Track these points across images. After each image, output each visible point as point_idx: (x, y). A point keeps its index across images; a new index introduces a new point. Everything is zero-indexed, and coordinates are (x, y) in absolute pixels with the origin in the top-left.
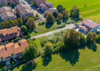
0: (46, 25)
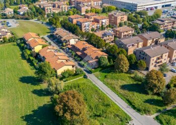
0: (137, 85)
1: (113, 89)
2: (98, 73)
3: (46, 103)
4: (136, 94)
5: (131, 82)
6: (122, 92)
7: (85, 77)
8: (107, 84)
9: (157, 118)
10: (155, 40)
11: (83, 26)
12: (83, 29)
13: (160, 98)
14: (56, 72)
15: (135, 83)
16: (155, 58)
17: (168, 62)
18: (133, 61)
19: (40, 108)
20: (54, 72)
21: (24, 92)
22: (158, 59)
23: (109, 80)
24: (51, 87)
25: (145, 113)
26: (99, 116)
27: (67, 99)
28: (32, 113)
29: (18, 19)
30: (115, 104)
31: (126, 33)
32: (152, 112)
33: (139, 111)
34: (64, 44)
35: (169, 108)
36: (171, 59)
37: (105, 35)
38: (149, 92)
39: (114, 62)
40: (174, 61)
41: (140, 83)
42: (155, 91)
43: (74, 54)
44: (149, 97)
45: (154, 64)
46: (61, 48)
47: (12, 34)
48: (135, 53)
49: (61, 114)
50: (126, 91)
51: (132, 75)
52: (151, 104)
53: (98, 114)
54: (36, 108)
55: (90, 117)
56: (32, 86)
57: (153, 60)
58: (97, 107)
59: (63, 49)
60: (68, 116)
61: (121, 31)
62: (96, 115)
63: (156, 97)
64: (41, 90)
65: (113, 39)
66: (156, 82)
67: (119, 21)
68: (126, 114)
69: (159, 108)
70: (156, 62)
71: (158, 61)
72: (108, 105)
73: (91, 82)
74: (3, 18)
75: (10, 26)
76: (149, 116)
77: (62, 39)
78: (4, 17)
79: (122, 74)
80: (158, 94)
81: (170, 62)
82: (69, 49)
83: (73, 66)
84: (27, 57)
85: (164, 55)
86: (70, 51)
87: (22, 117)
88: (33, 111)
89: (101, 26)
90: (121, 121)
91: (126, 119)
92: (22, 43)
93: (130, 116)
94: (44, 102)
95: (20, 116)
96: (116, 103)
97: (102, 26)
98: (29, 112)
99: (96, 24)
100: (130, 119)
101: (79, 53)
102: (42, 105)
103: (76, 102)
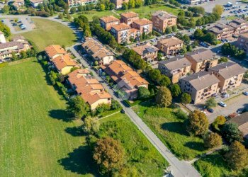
1: (153, 128)
2: (137, 106)
3: (82, 145)
4: (177, 135)
5: (173, 120)
6: (162, 132)
7: (122, 112)
8: (146, 122)
9: (195, 164)
10: (206, 61)
11: (119, 35)
12: (119, 38)
13: (202, 141)
14: (90, 107)
15: (177, 121)
16: (202, 91)
17: (218, 92)
18: (177, 93)
19: (75, 150)
20: (88, 108)
21: (56, 131)
22: (206, 91)
23: (149, 117)
24: (86, 128)
25: (184, 158)
26: (137, 161)
27: (105, 148)
28: (68, 156)
29: (33, 15)
30: (154, 147)
31: (172, 48)
32: (191, 157)
33: (178, 155)
34: (97, 63)
35: (209, 152)
36: (221, 89)
37: (146, 51)
38: (191, 133)
39: (155, 91)
40: (226, 91)
41: (182, 121)
42: (197, 133)
43: (109, 79)
44: (191, 139)
45: (201, 97)
46: (92, 68)
47: (30, 43)
48: (180, 82)
49: (99, 161)
50: (167, 132)
51: (175, 110)
52: (191, 148)
53: (136, 159)
54: (72, 151)
55: (128, 162)
56: (64, 122)
57: (199, 93)
58: (135, 150)
59: (95, 70)
60: (106, 164)
61: (166, 45)
62: (134, 161)
63: (197, 140)
64: (75, 129)
65: (156, 56)
66: (198, 124)
67: (165, 26)
68: (164, 159)
69: (198, 153)
70: (203, 94)
71: (205, 93)
72: (146, 149)
73: (129, 120)
74: (12, 14)
75: (24, 29)
76: (187, 162)
77: (94, 56)
78: (13, 11)
79: (163, 109)
80: (200, 136)
81: (220, 92)
82: (103, 70)
83: (109, 99)
84: (54, 83)
85: (213, 86)
86: (104, 73)
87: (59, 161)
88: (69, 154)
89: (142, 33)
90: (159, 167)
91: (164, 165)
92: (45, 60)
93: (169, 161)
94: (80, 143)
95: (56, 160)
96: (155, 145)
97: (144, 34)
98: (65, 156)
99: (136, 30)
100: (168, 165)
101: (115, 78)
102: (77, 148)
103: (114, 150)
